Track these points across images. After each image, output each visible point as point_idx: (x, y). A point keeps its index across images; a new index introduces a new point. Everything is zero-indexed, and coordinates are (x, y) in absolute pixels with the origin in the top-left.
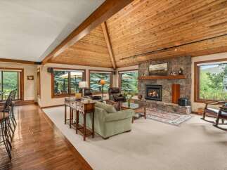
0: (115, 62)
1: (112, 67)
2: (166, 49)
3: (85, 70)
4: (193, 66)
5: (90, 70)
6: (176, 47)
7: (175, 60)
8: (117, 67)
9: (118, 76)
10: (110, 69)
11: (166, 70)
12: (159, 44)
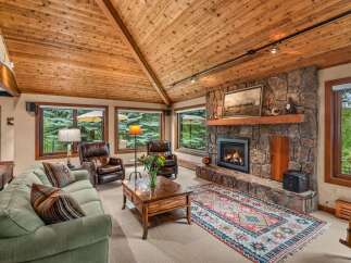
0: (164, 91)
1: (163, 103)
2: (252, 52)
3: (107, 107)
4: (321, 91)
5: (116, 108)
6: (274, 43)
7: (279, 80)
8: (171, 102)
9: (174, 118)
10: (159, 106)
11: (257, 103)
12: (234, 39)
